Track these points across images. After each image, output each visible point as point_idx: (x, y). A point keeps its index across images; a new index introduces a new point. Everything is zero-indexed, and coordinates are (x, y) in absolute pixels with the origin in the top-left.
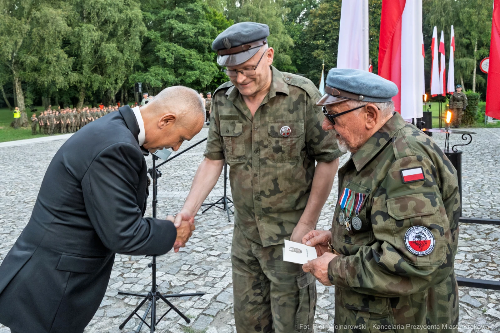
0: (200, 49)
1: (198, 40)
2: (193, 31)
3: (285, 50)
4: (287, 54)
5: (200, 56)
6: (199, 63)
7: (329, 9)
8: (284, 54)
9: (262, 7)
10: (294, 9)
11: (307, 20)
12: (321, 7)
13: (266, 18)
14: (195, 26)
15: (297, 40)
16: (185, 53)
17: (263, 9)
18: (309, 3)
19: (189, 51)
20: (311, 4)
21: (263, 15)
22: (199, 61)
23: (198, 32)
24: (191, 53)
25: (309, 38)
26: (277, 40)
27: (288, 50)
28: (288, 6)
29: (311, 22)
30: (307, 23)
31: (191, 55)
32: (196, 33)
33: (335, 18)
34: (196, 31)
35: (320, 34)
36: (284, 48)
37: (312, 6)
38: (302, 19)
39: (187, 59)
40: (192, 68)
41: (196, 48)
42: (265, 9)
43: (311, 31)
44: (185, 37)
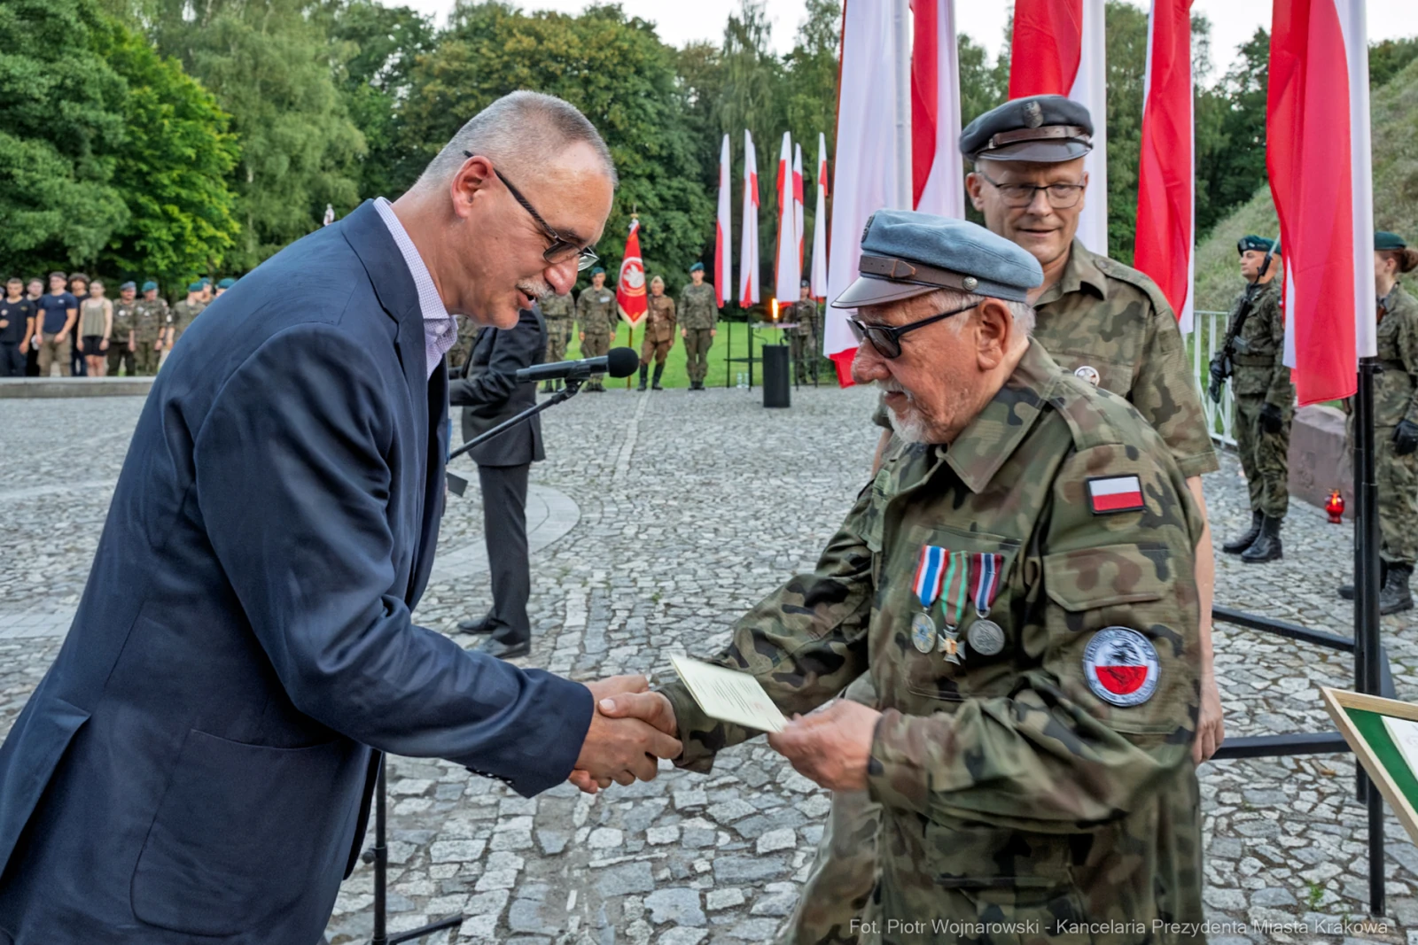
0: (66, 142)
1: (60, 111)
2: (43, 80)
3: (340, 164)
4: (346, 176)
5: (64, 163)
6: (62, 186)
7: (470, 60)
8: (336, 174)
9: (271, 31)
10: (366, 47)
11: (406, 83)
12: (448, 51)
13: (285, 64)
14: (53, 66)
15: (375, 137)
16: (11, 152)
17: (277, 37)
18: (410, 35)
19: (24, 145)
20: (416, 40)
21: (277, 54)
22: (60, 180)
23: (61, 87)
24: (32, 152)
25: (411, 135)
26: (317, 131)
27: (348, 164)
28: (349, 38)
29: (417, 89)
30: (402, 91)
31: (32, 159)
32: (51, 88)
33: (486, 86)
34: (53, 83)
35: (443, 126)
36: (338, 158)
37: (419, 45)
38: (389, 78)
39: (15, 171)
40: (33, 202)
41: (50, 136)
42: (282, 38)
43: (419, 116)
44: (11, 99)
